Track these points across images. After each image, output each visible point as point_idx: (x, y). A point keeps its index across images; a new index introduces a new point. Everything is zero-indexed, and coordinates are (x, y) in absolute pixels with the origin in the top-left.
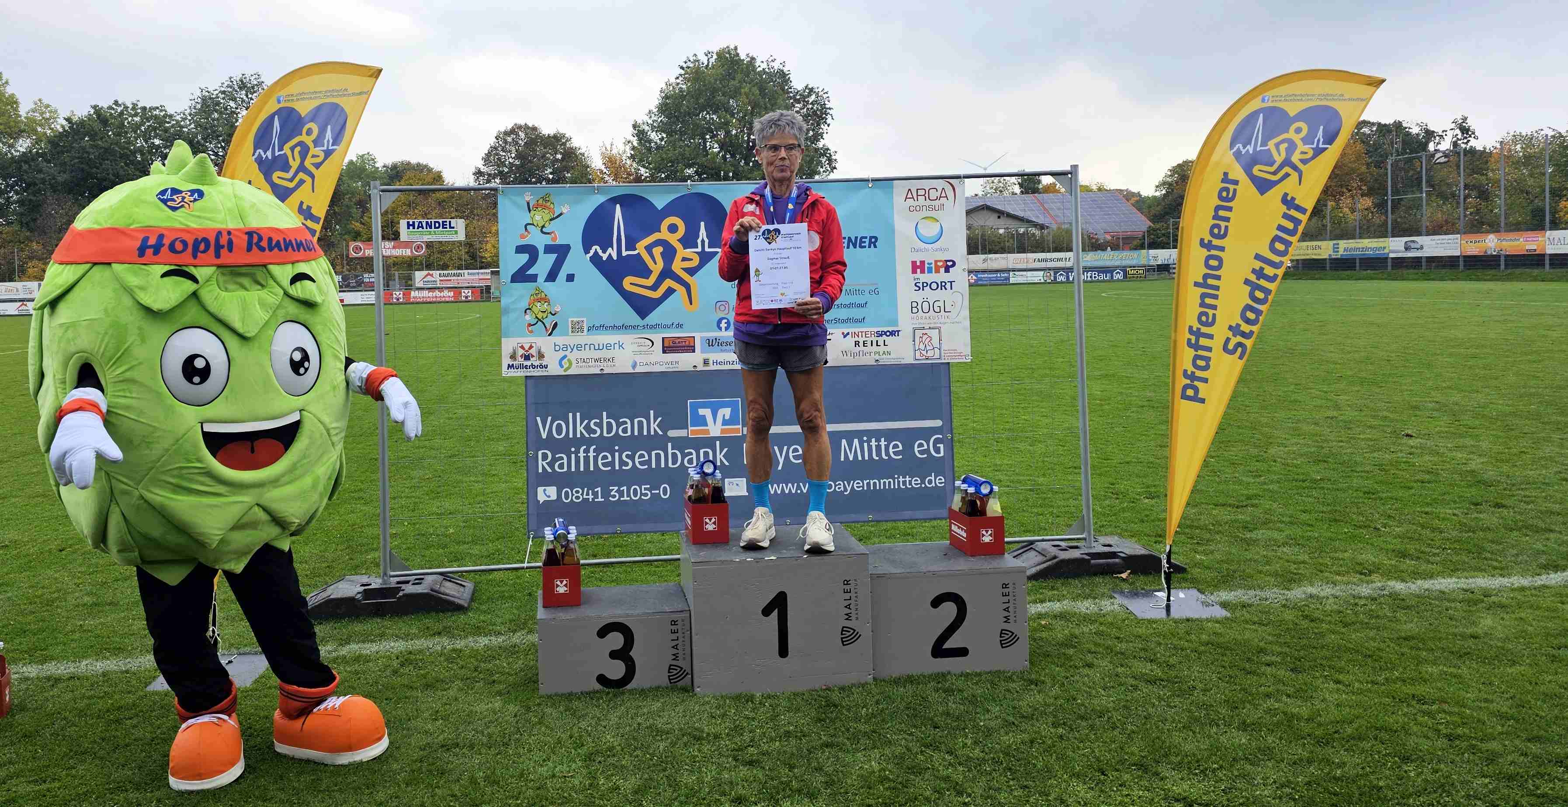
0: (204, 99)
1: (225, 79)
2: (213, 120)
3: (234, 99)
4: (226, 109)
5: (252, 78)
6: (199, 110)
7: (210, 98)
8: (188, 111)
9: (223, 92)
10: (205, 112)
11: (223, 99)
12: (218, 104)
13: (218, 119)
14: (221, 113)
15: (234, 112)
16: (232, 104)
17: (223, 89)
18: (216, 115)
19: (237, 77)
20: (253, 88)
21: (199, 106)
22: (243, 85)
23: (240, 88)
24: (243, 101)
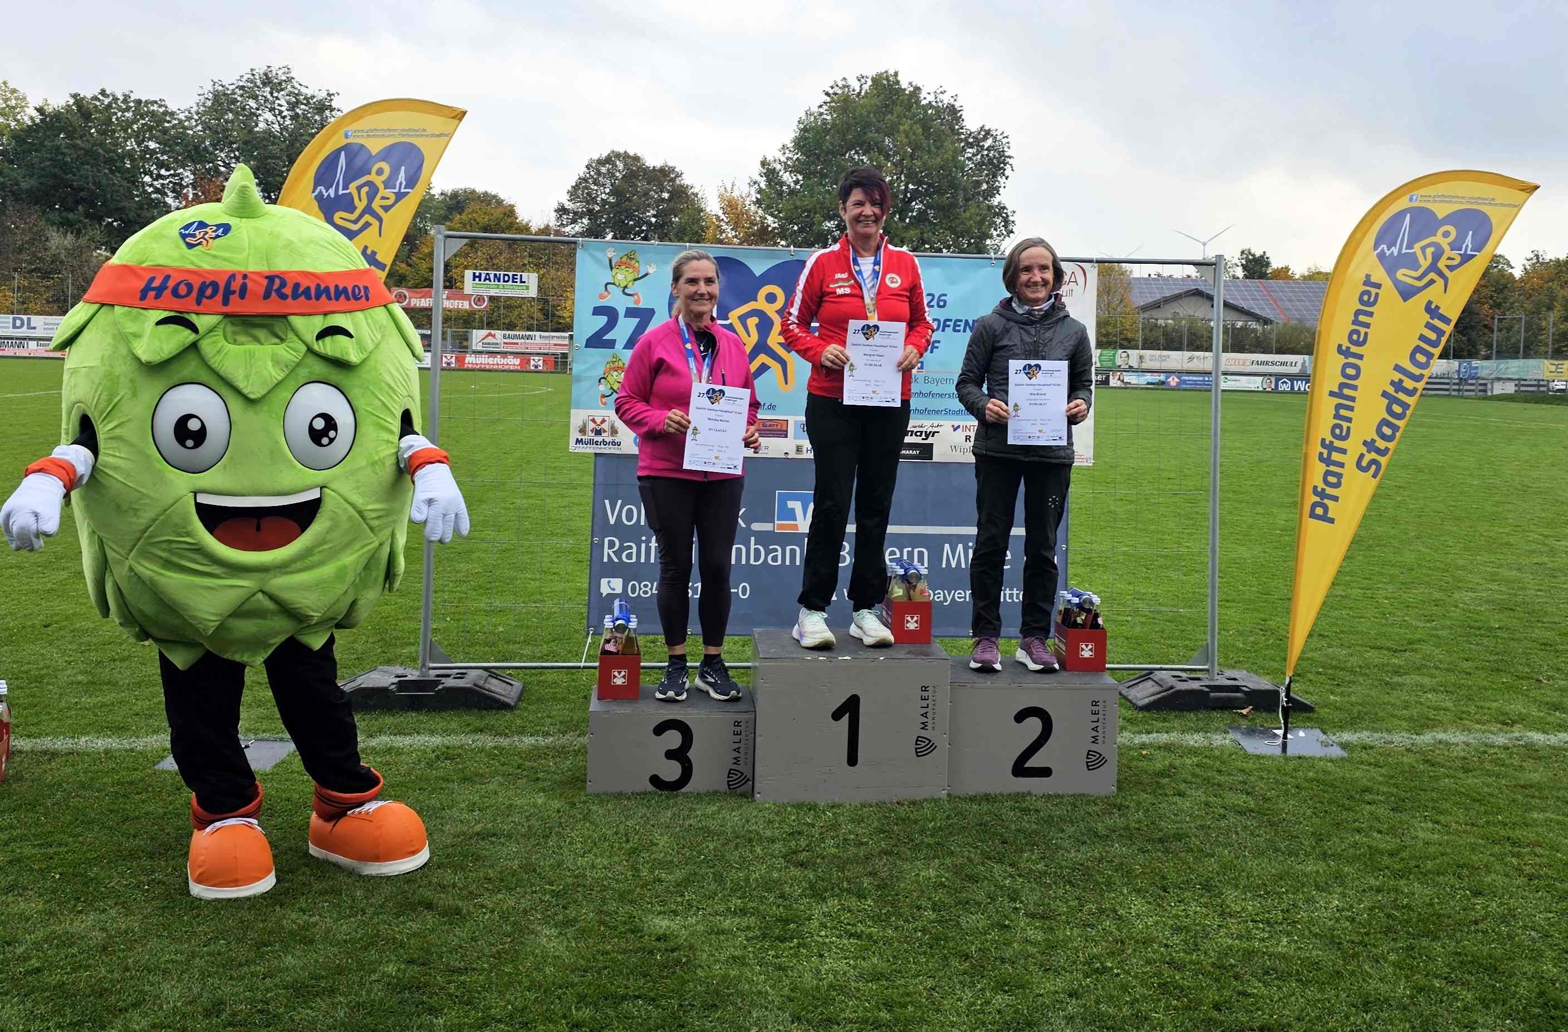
0: (216, 95)
1: (245, 71)
2: (227, 121)
3: (255, 97)
4: (244, 109)
5: (280, 72)
6: (209, 108)
7: (225, 94)
8: (195, 108)
9: (242, 88)
10: (216, 111)
11: (241, 96)
12: (234, 101)
13: (232, 121)
14: (237, 114)
15: (254, 114)
16: (252, 103)
17: (241, 84)
18: (230, 116)
19: (260, 69)
20: (280, 84)
21: (209, 103)
22: (267, 80)
23: (264, 84)
24: (266, 100)
